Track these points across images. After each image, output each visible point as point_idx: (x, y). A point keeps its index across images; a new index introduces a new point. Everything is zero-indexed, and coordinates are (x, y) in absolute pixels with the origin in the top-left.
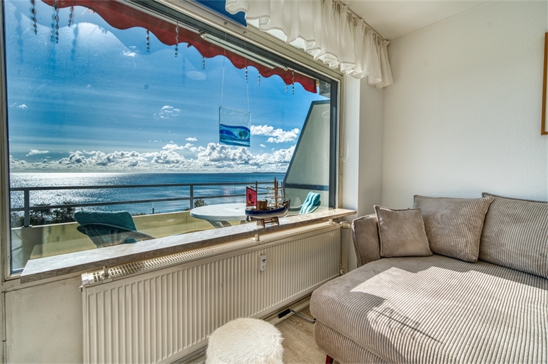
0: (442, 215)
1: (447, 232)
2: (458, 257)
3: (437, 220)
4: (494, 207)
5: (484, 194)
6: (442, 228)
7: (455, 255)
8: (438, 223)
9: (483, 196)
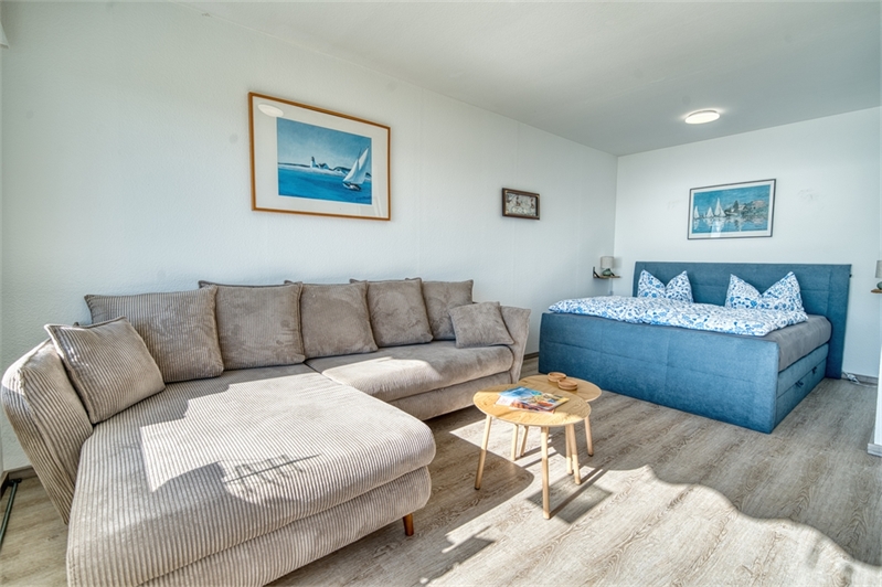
0: (163, 322)
1: (180, 344)
2: (202, 375)
3: (158, 331)
4: (221, 298)
5: (202, 284)
6: (171, 341)
7: (197, 375)
8: (162, 335)
9: (201, 287)
